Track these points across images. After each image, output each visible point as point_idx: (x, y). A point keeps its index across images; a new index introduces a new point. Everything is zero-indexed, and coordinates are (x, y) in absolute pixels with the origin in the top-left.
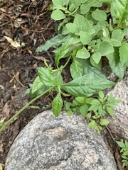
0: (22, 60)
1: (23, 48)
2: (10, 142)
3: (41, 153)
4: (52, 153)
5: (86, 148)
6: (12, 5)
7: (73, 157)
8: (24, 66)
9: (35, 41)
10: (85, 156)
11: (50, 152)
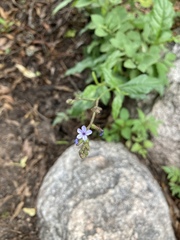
0: (41, 90)
1: (39, 77)
2: (38, 184)
3: (84, 183)
4: (97, 181)
5: (132, 174)
6: (21, 32)
7: (120, 184)
8: (43, 97)
9: (53, 70)
10: (133, 182)
11: (94, 181)
